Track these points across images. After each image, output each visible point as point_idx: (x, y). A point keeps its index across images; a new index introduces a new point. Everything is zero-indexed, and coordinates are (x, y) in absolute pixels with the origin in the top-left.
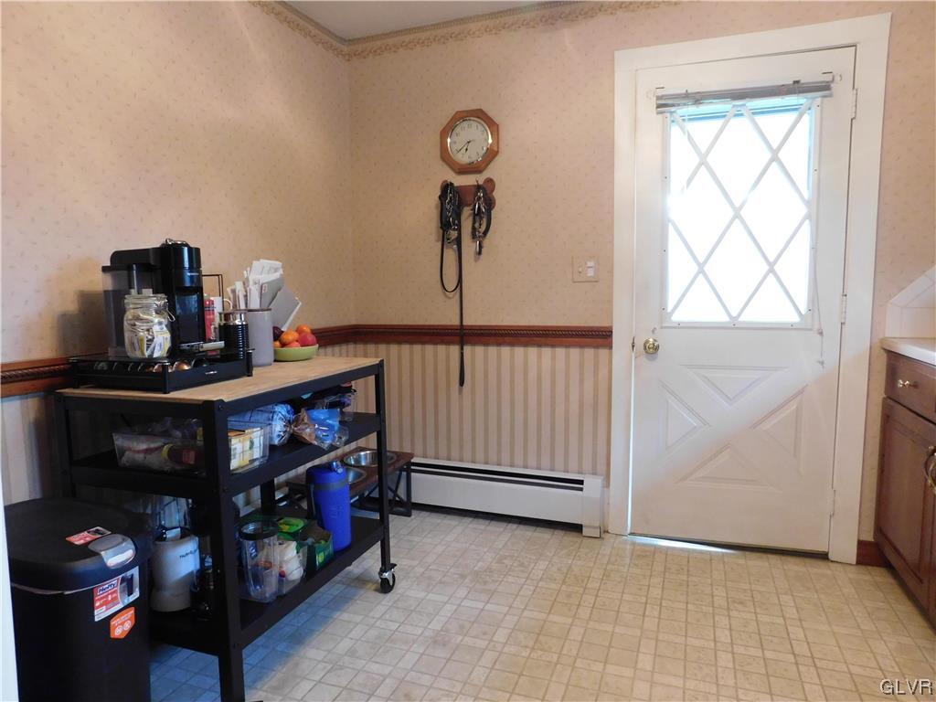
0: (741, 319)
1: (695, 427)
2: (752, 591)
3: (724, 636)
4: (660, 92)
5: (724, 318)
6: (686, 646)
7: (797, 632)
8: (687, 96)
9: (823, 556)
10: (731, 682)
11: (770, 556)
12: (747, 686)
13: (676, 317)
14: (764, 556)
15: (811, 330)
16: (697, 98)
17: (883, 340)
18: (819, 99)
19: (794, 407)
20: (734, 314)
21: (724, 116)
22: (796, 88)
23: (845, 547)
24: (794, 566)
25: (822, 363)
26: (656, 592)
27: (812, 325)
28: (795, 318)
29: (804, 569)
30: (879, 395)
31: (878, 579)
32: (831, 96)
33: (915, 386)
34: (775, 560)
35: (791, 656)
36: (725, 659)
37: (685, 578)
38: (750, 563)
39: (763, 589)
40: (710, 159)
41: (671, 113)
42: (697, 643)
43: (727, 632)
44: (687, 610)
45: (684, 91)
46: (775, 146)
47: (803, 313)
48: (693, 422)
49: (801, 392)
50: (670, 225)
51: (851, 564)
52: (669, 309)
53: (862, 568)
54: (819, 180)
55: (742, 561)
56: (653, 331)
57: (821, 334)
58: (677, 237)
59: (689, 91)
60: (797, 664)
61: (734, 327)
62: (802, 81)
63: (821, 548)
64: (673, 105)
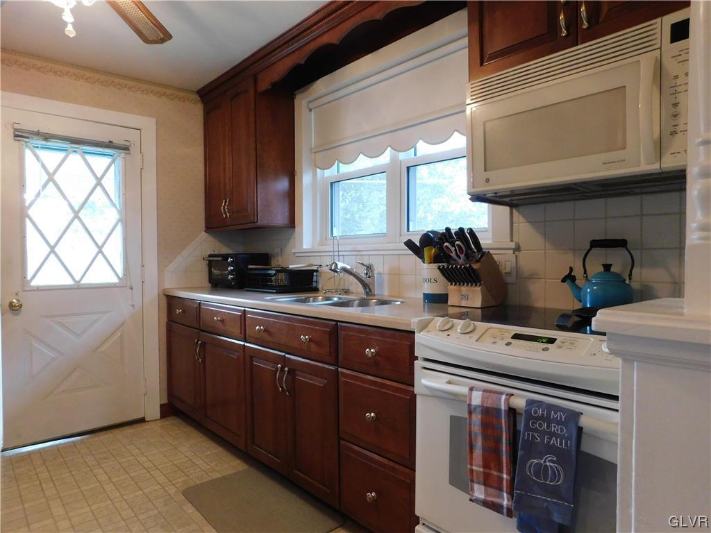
0: (82, 282)
1: (54, 358)
2: (109, 451)
3: (103, 477)
4: (17, 126)
5: (70, 282)
6: (82, 492)
7: (142, 459)
8: (38, 134)
9: (142, 420)
10: (118, 495)
11: (112, 431)
12: (127, 492)
13: (34, 283)
14: (109, 432)
15: (126, 287)
16: (47, 137)
17: (164, 290)
18: (123, 154)
19: (119, 334)
20: (77, 279)
21: (66, 150)
22: (110, 145)
23: (153, 411)
24: (128, 431)
25: (133, 306)
26: (44, 475)
27: (125, 284)
28: (115, 280)
29: (134, 430)
30: (165, 320)
31: (173, 422)
32: (129, 154)
33: (184, 312)
34: (116, 432)
35: (144, 470)
36: (109, 488)
37: (62, 460)
38: (101, 438)
39: (114, 448)
40: (56, 177)
41: (26, 142)
42: (87, 487)
43: (105, 475)
44: (72, 475)
45: (37, 130)
46: (99, 176)
47: (120, 276)
48: (52, 354)
49: (122, 324)
50: (27, 219)
51: (157, 420)
52: (29, 277)
53: (163, 420)
54: (126, 199)
55: (96, 439)
56: (17, 294)
57: (132, 289)
58: (33, 228)
59: (40, 131)
60: (148, 472)
61: (78, 288)
62: (114, 142)
63: (140, 416)
64: (27, 138)
